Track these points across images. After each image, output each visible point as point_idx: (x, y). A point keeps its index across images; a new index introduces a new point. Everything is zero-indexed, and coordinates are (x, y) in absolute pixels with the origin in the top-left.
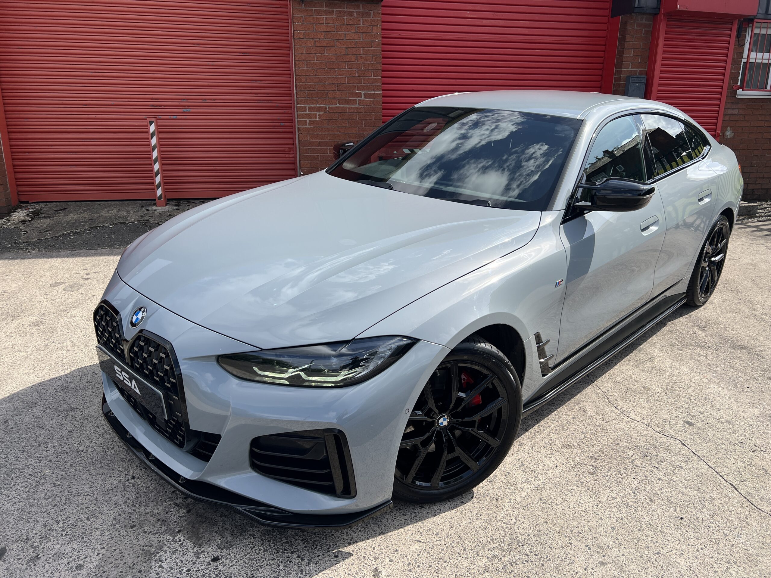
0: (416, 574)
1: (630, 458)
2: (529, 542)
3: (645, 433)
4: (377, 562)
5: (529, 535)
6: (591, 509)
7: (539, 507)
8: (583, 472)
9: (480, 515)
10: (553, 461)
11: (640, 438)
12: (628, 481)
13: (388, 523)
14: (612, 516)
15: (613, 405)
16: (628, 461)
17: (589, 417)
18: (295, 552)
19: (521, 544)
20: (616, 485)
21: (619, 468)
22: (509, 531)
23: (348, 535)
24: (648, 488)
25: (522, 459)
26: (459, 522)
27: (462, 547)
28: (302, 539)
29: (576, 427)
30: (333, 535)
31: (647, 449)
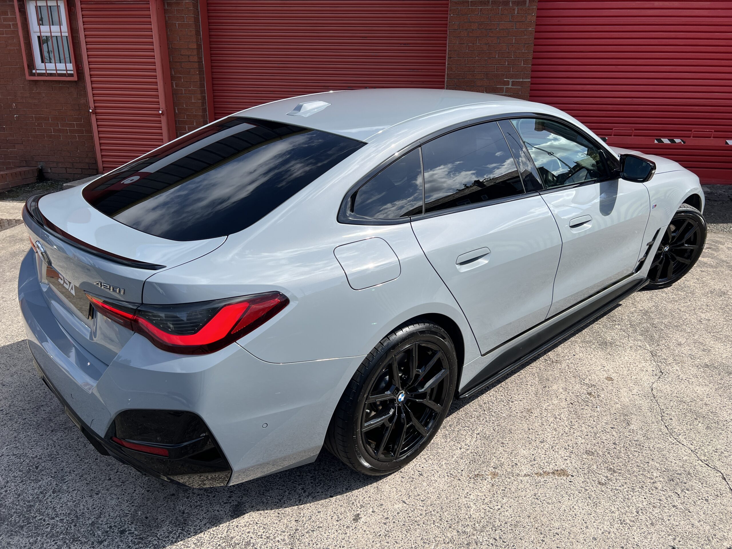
0: (389, 527)
1: (653, 479)
2: (503, 529)
3: (684, 458)
4: (361, 510)
5: (506, 523)
6: (581, 516)
7: (530, 501)
8: (594, 481)
9: (470, 495)
10: (567, 464)
11: (677, 462)
12: (637, 499)
13: (386, 480)
14: (600, 527)
15: (665, 423)
16: (649, 481)
17: (630, 430)
18: (302, 484)
19: (494, 529)
20: (622, 500)
21: (635, 485)
22: (490, 514)
23: (349, 482)
24: (656, 512)
25: (537, 455)
26: (448, 495)
27: (440, 517)
28: (311, 476)
29: (609, 437)
30: (337, 479)
31: (678, 474)
